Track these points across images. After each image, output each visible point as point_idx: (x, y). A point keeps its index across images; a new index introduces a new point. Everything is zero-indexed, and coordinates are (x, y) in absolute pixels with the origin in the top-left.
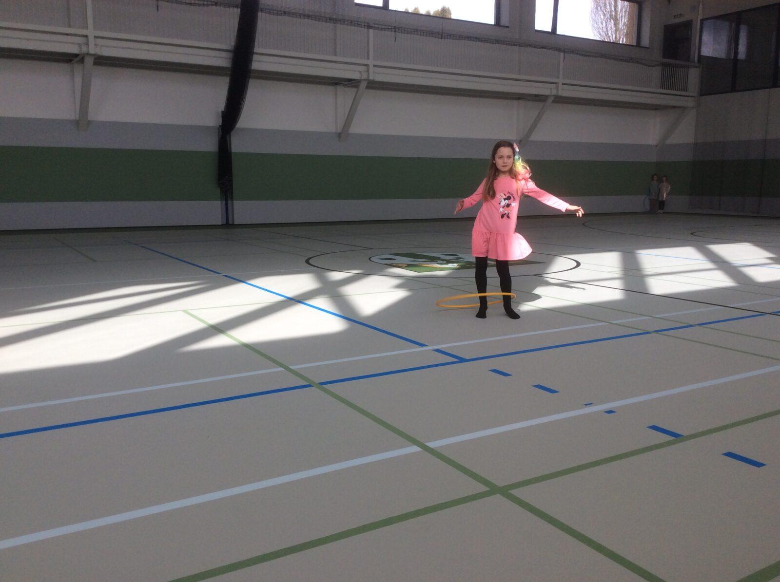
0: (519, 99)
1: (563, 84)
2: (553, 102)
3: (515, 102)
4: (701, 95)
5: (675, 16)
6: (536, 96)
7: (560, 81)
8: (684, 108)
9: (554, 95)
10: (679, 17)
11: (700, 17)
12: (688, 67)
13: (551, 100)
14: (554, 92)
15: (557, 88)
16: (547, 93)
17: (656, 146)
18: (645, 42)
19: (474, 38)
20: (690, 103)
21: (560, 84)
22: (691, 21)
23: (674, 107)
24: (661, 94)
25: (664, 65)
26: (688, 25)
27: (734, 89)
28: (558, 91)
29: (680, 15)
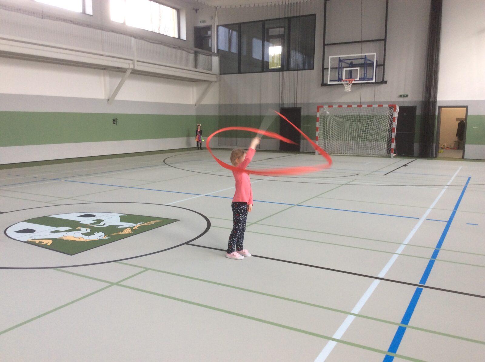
0: (105, 69)
1: (138, 61)
2: (131, 73)
3: (102, 71)
4: (220, 74)
5: (200, 22)
6: (118, 68)
7: (136, 59)
8: (210, 82)
9: (131, 69)
10: (203, 22)
11: (216, 24)
12: (211, 55)
13: (129, 71)
14: (132, 67)
15: (133, 64)
16: (126, 66)
17: (196, 105)
18: (184, 37)
19: (68, 20)
20: (213, 79)
21: (135, 61)
22: (211, 25)
23: (205, 81)
24: (196, 71)
25: (196, 52)
26: (209, 28)
27: (239, 72)
28: (134, 66)
29: (204, 21)
